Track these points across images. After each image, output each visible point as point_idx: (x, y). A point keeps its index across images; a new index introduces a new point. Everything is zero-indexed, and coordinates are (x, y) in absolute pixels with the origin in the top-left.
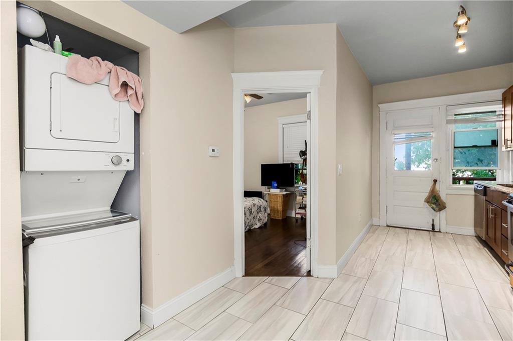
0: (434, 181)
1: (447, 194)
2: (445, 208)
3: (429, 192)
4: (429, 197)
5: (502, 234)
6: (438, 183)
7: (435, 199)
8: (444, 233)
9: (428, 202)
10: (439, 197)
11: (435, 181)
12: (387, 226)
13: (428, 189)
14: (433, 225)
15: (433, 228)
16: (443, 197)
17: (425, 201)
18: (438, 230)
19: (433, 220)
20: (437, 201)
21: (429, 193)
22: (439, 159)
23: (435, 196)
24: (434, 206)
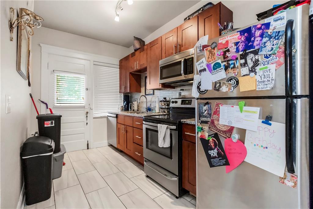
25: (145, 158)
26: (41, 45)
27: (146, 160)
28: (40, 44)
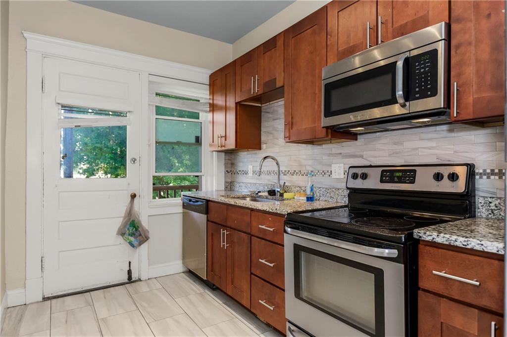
0: (131, 196)
1: (149, 216)
2: (147, 238)
3: (123, 215)
4: (124, 225)
5: (251, 274)
6: (136, 200)
7: (134, 227)
8: (146, 280)
9: (123, 234)
10: (139, 222)
11: (133, 196)
12: (45, 299)
13: (122, 211)
14: (129, 272)
15: (130, 278)
16: (145, 222)
17: (118, 234)
18: (137, 279)
19: (130, 263)
20: (136, 230)
21: (125, 218)
22: (138, 159)
23: (133, 221)
24: (132, 239)
25: (290, 322)
26: (25, 35)
27: (293, 328)
28: (23, 32)
